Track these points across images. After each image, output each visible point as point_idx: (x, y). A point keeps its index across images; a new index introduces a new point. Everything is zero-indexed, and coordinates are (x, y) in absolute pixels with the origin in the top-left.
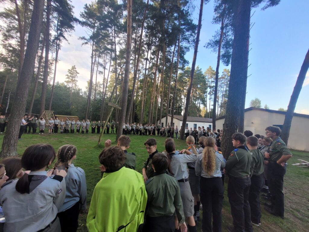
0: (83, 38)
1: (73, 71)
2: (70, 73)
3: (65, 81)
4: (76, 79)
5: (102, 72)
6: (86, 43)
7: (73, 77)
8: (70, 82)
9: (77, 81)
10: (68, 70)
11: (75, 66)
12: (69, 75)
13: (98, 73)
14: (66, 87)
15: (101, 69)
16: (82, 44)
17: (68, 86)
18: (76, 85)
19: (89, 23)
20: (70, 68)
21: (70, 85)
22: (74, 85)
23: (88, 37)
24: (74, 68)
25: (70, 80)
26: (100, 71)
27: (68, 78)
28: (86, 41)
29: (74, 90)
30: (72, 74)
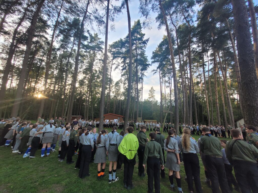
0: (154, 70)
1: (152, 90)
2: (150, 92)
3: (149, 98)
4: (154, 95)
5: (168, 86)
6: (155, 73)
7: (152, 94)
8: (151, 97)
9: (155, 96)
10: (149, 91)
11: (152, 87)
12: (150, 93)
13: (166, 87)
14: (149, 101)
15: (167, 84)
16: (153, 74)
17: (150, 101)
18: (154, 99)
19: (156, 60)
20: (150, 89)
21: (151, 100)
22: (153, 99)
23: (156, 69)
24: (152, 88)
25: (151, 96)
26: (167, 86)
27: (150, 95)
28: (155, 71)
29: (154, 102)
30: (151, 92)
